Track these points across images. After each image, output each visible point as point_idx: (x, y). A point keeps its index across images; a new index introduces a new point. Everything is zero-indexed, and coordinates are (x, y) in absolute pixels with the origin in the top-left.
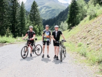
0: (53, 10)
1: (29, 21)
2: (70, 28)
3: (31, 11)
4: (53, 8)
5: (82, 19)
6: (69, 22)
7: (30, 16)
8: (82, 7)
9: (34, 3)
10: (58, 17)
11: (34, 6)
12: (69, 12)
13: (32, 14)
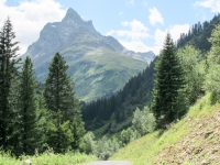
0: (109, 73)
1: (45, 111)
2: (161, 126)
3: (49, 82)
4: (107, 68)
5: (193, 101)
6: (157, 110)
7: (46, 96)
8: (191, 68)
9: (57, 59)
10: (123, 94)
11: (58, 67)
12: (156, 81)
13: (51, 90)
